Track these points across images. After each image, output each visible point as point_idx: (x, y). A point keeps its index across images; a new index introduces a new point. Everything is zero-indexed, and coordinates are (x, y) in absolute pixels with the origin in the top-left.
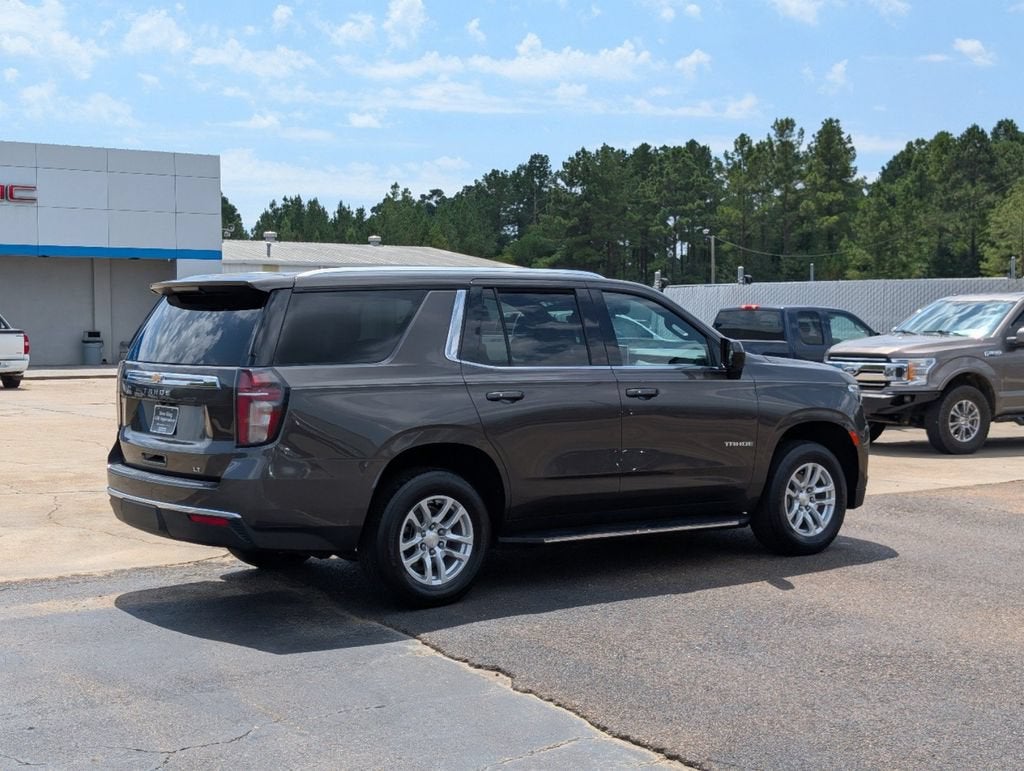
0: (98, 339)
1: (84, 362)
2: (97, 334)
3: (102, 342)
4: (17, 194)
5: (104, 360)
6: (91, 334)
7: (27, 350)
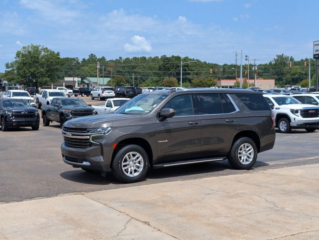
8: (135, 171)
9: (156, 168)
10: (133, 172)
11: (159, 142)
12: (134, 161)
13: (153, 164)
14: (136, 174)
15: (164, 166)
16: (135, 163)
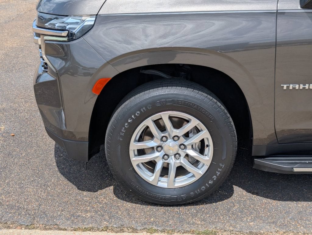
8: (181, 171)
9: (266, 170)
10: (172, 172)
11: (285, 87)
12: (182, 140)
13: (253, 154)
14: (183, 181)
15: (296, 170)
16: (183, 146)
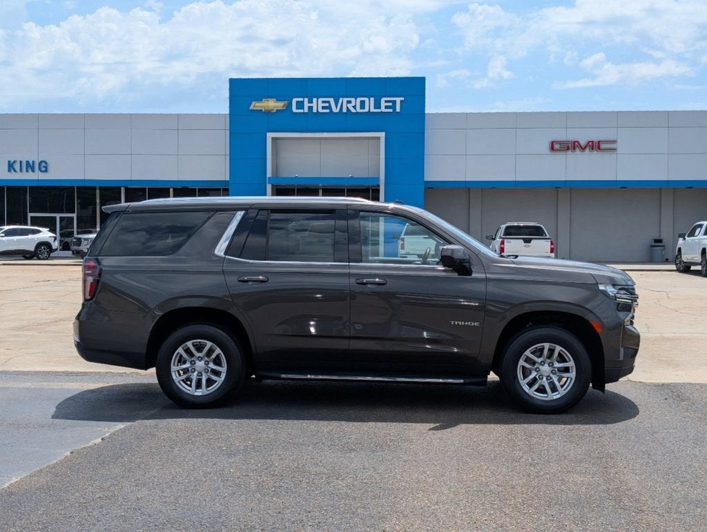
0: (660, 244)
1: (651, 261)
2: (660, 241)
3: (664, 246)
4: (603, 146)
5: (667, 259)
6: (656, 241)
7: (552, 251)
